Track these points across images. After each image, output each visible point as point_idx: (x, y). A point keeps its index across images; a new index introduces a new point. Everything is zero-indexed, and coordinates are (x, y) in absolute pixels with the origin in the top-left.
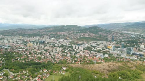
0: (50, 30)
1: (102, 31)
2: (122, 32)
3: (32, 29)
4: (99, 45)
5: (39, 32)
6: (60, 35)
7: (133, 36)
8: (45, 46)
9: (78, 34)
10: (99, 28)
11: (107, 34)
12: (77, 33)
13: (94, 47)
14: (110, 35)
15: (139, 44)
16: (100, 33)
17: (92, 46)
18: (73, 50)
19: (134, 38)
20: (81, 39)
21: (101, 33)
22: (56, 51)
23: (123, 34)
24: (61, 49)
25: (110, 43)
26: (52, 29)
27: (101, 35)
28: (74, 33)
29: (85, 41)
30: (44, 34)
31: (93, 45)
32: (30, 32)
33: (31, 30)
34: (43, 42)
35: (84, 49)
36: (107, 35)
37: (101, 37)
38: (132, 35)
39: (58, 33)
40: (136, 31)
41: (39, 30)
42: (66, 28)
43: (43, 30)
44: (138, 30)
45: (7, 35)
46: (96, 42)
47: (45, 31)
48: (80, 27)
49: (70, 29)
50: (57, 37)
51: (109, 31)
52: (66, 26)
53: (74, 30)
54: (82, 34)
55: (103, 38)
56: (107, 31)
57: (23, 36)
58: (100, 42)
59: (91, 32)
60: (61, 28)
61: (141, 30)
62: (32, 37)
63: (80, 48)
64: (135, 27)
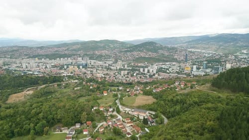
0: (74, 47)
4: (170, 67)
7: (207, 55)
10: (156, 43)
14: (176, 53)
16: (161, 52)
17: (162, 68)
18: (142, 73)
19: (210, 57)
21: (162, 51)
23: (193, 53)
27: (163, 54)
28: (121, 52)
29: (146, 63)
30: (74, 55)
33: (41, 48)
34: (86, 65)
36: (172, 54)
37: (165, 57)
38: (204, 54)
39: (97, 53)
40: (207, 48)
47: (68, 50)
50: (98, 58)
51: (173, 48)
53: (115, 48)
54: (135, 53)
55: (169, 58)
56: (171, 49)
59: (148, 50)
60: (93, 44)
61: (214, 47)
62: (58, 59)
64: (204, 42)
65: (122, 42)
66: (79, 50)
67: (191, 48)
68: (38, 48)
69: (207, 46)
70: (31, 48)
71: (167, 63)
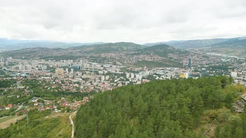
0: (88, 49)
1: (173, 51)
2: (208, 53)
3: (60, 49)
4: (167, 72)
5: (71, 53)
6: (105, 59)
7: (223, 60)
8: (83, 74)
9: (135, 56)
10: (168, 46)
11: (182, 56)
12: (133, 55)
13: (159, 76)
14: (186, 58)
15: (229, 71)
16: (170, 55)
17: (156, 74)
19: (225, 63)
20: (138, 64)
22: (101, 80)
23: (207, 57)
24: (107, 77)
25: (186, 69)
26: (92, 49)
27: (171, 58)
28: (128, 55)
29: (145, 67)
30: (80, 57)
32: (56, 54)
33: (58, 50)
34: (80, 68)
35: (143, 78)
37: (171, 62)
38: (222, 59)
39: (103, 55)
40: (231, 52)
41: (70, 51)
42: (115, 47)
43: (78, 51)
44: (233, 52)
45: (21, 58)
46: (163, 68)
47: (80, 52)
48: (138, 45)
49: (122, 49)
50: (101, 61)
51: (186, 52)
52: (115, 44)
53: (128, 50)
54: (141, 56)
55: (175, 63)
57: (46, 59)
59: (157, 53)
60: (106, 47)
62: (61, 61)
63: (137, 76)
64: (230, 46)
66: (91, 52)
67: (213, 51)
69: (232, 50)
71: (168, 69)
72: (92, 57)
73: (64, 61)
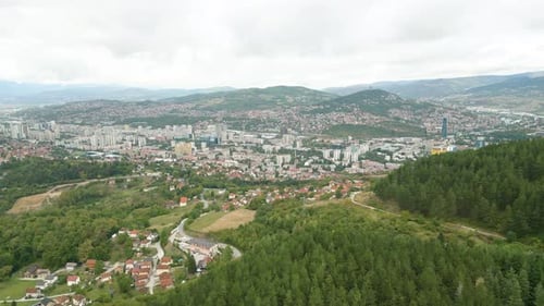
0: (211, 103)
1: (398, 105)
2: (469, 108)
3: (149, 102)
4: (401, 148)
5: (174, 111)
6: (257, 121)
7: (507, 121)
9: (319, 116)
10: (387, 94)
11: (420, 114)
12: (314, 112)
13: (390, 154)
14: (429, 117)
16: (394, 112)
17: (379, 150)
18: (326, 160)
19: (514, 126)
20: (334, 130)
21: (398, 111)
23: (474, 116)
24: (288, 158)
25: (437, 140)
26: (219, 101)
27: (398, 119)
28: (304, 112)
29: (350, 138)
30: (203, 119)
31: (383, 148)
32: (144, 113)
33: (146, 104)
35: (360, 159)
36: (419, 117)
37: (401, 126)
38: (503, 119)
39: (251, 115)
40: (517, 105)
41: (173, 106)
42: (268, 98)
43: (190, 106)
44: (523, 103)
45: (72, 123)
46: (390, 139)
47: (196, 109)
48: (316, 93)
49: (283, 99)
50: (253, 126)
51: (426, 105)
52: (268, 91)
53: (298, 103)
54: (334, 116)
55: (409, 127)
56: (419, 107)
58: (402, 139)
59: (365, 109)
60: (249, 96)
61: (535, 103)
63: (347, 153)
64: (513, 91)
65: (315, 91)
66: (220, 107)
67: (478, 103)
68: (139, 104)
69: (519, 101)
70: (125, 105)
71: (398, 140)
72: (229, 119)
73: (175, 127)
